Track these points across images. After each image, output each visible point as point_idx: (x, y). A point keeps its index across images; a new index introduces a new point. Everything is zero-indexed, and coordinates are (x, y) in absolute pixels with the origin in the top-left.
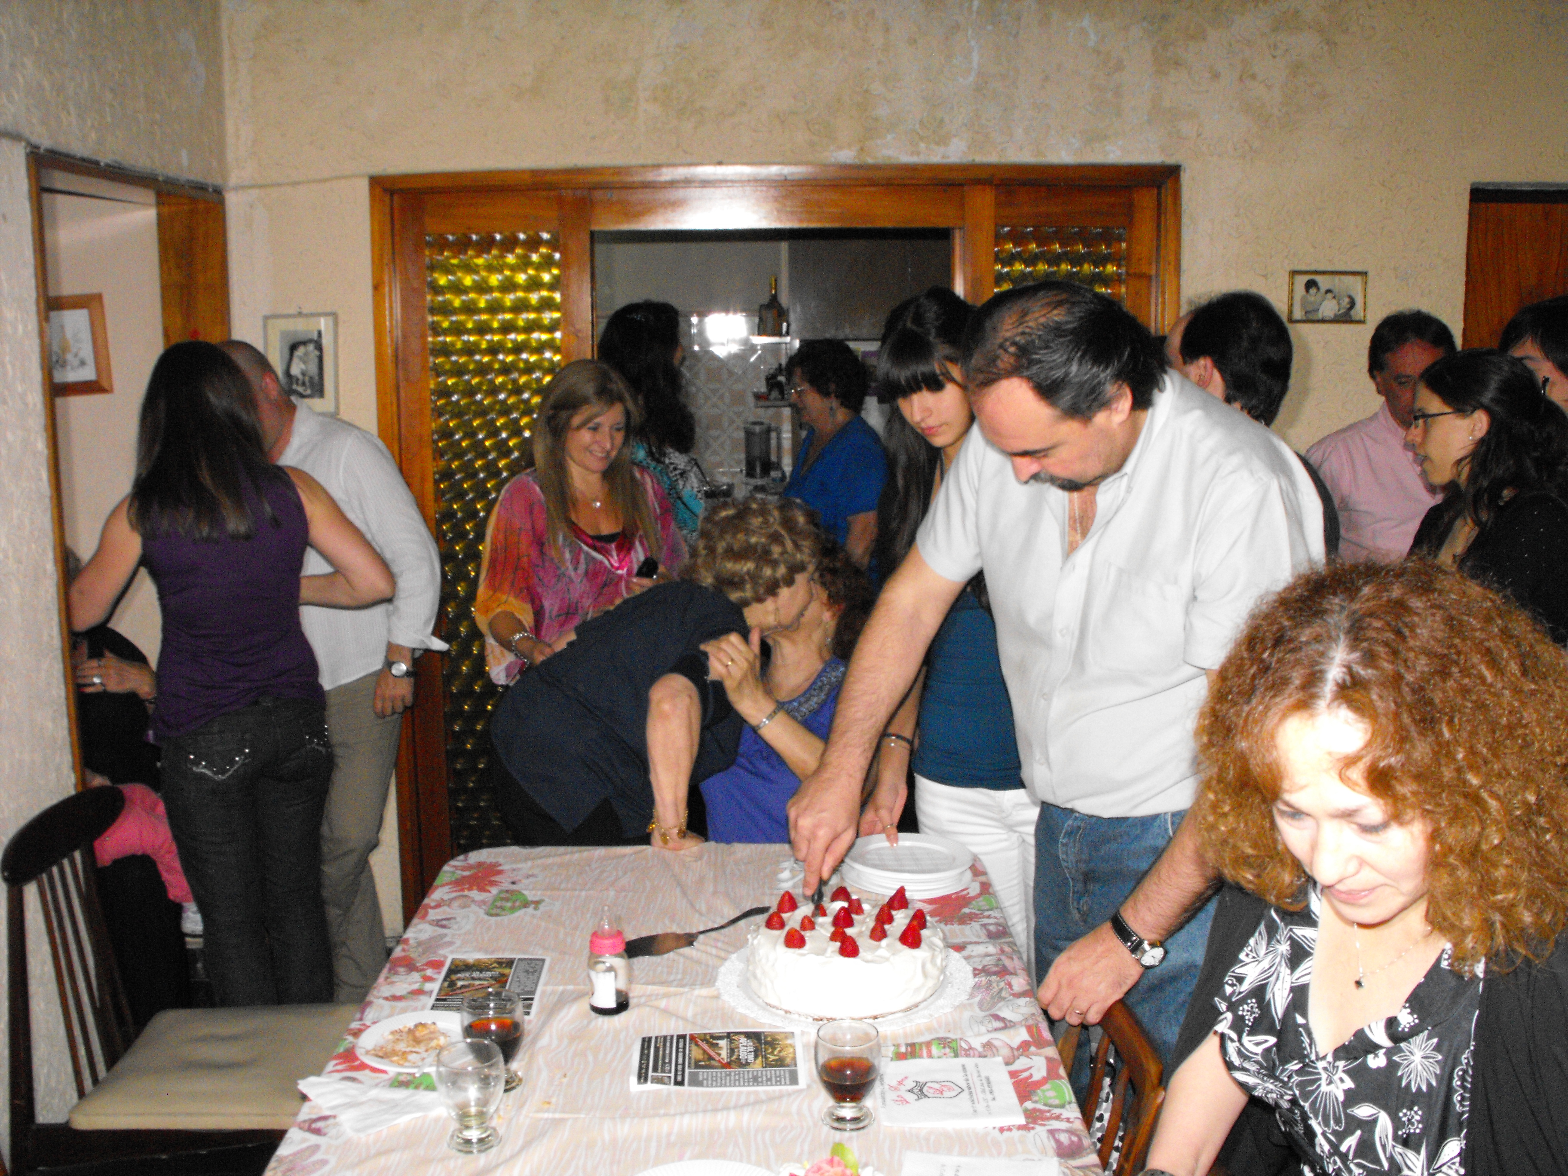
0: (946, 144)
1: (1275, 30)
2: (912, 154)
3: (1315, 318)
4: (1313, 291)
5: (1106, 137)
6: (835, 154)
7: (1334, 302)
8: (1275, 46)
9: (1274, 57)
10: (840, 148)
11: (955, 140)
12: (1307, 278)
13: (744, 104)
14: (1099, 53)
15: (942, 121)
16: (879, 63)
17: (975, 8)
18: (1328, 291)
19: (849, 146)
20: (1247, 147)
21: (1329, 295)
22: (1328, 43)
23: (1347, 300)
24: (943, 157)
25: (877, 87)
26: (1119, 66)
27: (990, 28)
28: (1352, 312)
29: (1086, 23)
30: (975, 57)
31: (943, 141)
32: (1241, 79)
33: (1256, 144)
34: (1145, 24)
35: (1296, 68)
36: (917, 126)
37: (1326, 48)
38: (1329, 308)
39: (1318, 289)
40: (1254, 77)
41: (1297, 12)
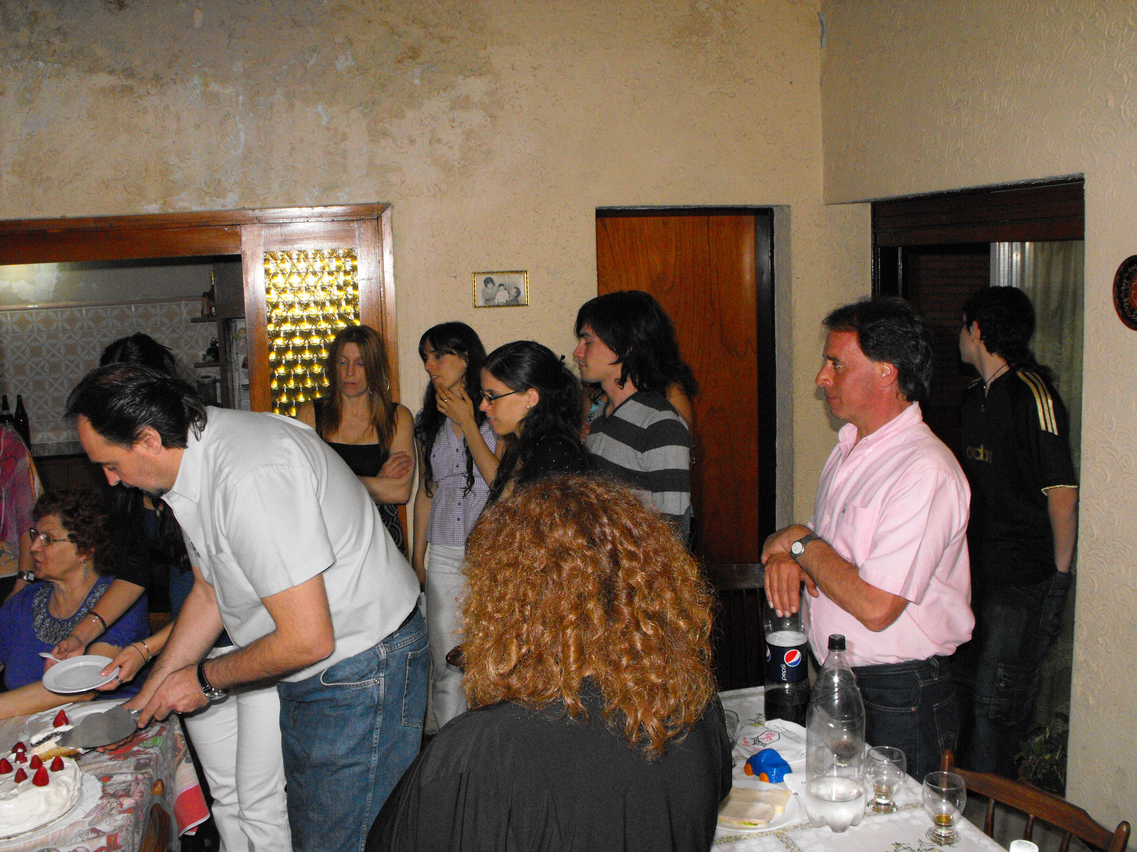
0: (225, 197)
1: (452, 109)
2: (201, 205)
3: (492, 304)
4: (490, 285)
5: (337, 187)
6: (145, 207)
7: (506, 292)
8: (453, 120)
9: (453, 127)
10: (150, 203)
11: (230, 194)
12: (484, 277)
13: (77, 174)
14: (329, 129)
15: (220, 181)
16: (174, 142)
17: (240, 102)
18: (501, 285)
19: (155, 201)
20: (437, 189)
21: (502, 288)
22: (490, 116)
23: (515, 290)
24: (222, 206)
25: (173, 160)
26: (345, 137)
27: (251, 115)
28: (519, 299)
29: (319, 109)
30: (242, 135)
31: (221, 194)
32: (430, 143)
33: (444, 187)
34: (361, 108)
35: (468, 135)
36: (203, 184)
37: (489, 120)
38: (502, 297)
39: (494, 284)
40: (439, 141)
41: (467, 97)
